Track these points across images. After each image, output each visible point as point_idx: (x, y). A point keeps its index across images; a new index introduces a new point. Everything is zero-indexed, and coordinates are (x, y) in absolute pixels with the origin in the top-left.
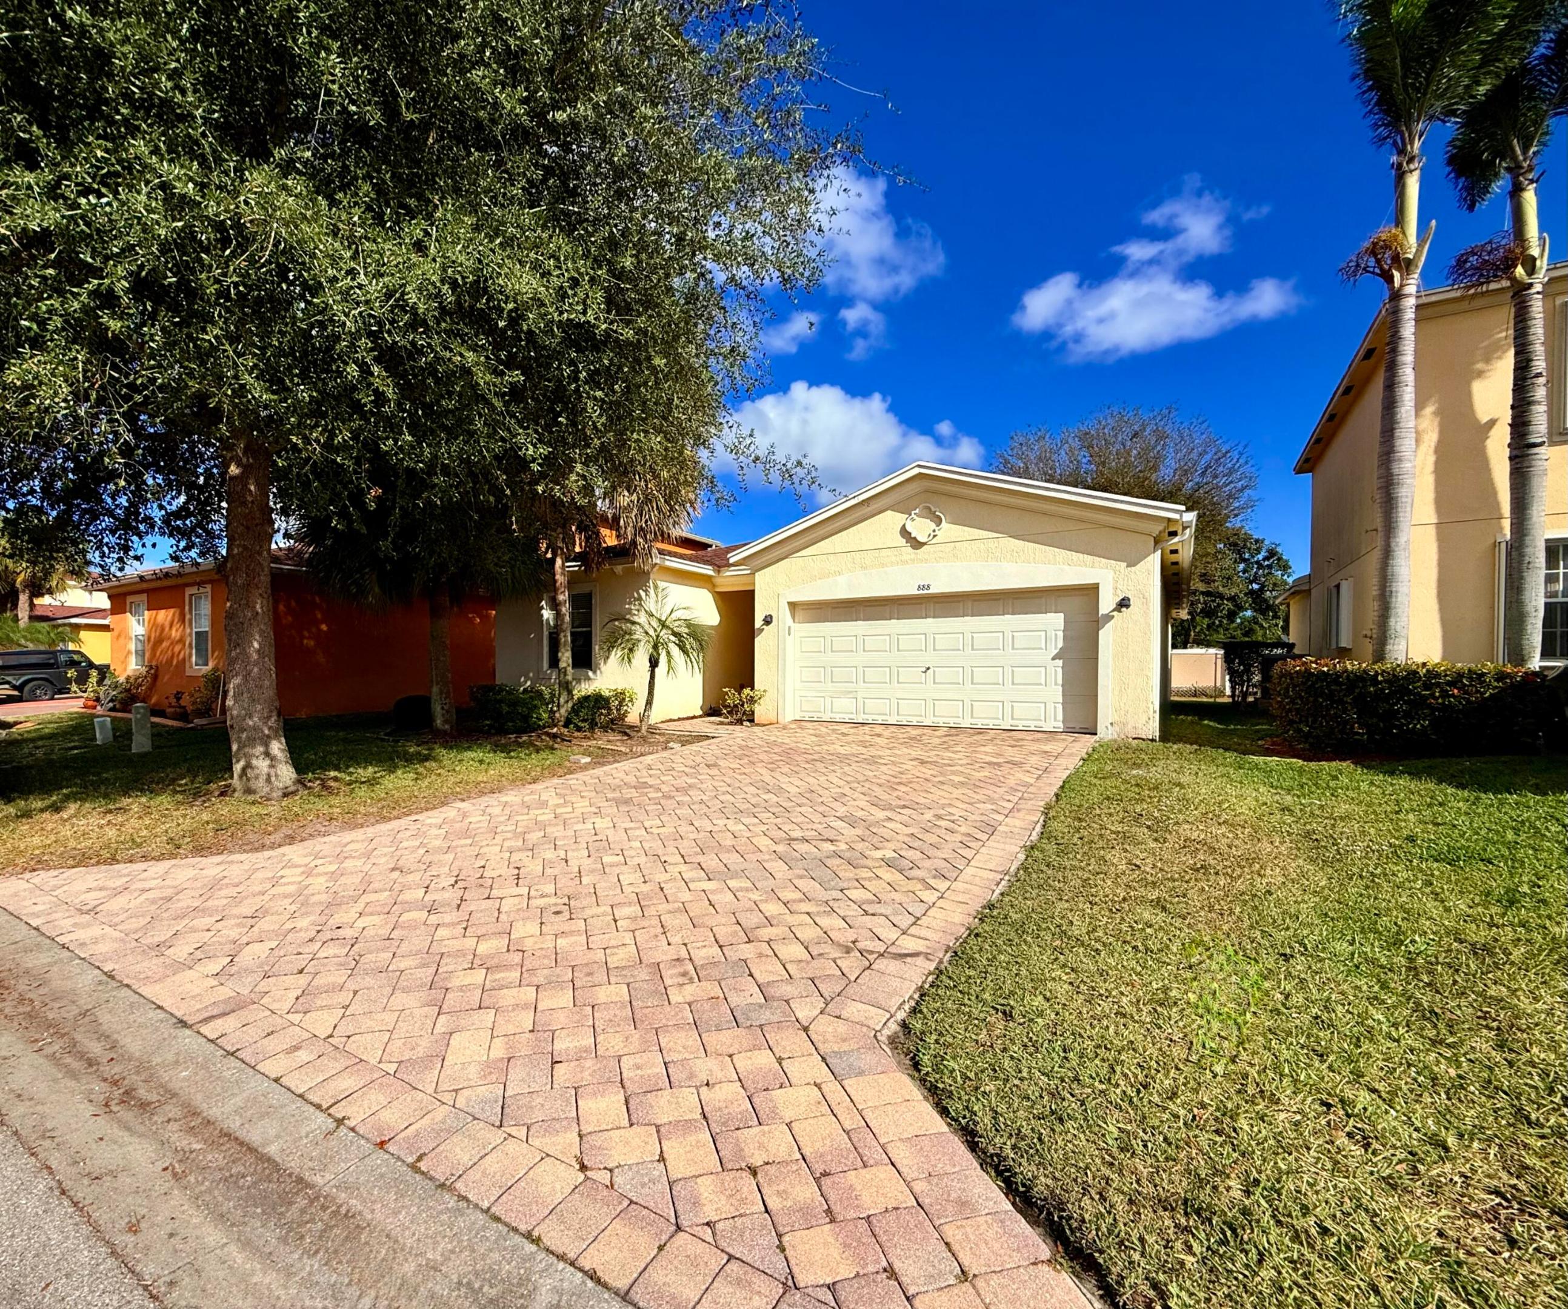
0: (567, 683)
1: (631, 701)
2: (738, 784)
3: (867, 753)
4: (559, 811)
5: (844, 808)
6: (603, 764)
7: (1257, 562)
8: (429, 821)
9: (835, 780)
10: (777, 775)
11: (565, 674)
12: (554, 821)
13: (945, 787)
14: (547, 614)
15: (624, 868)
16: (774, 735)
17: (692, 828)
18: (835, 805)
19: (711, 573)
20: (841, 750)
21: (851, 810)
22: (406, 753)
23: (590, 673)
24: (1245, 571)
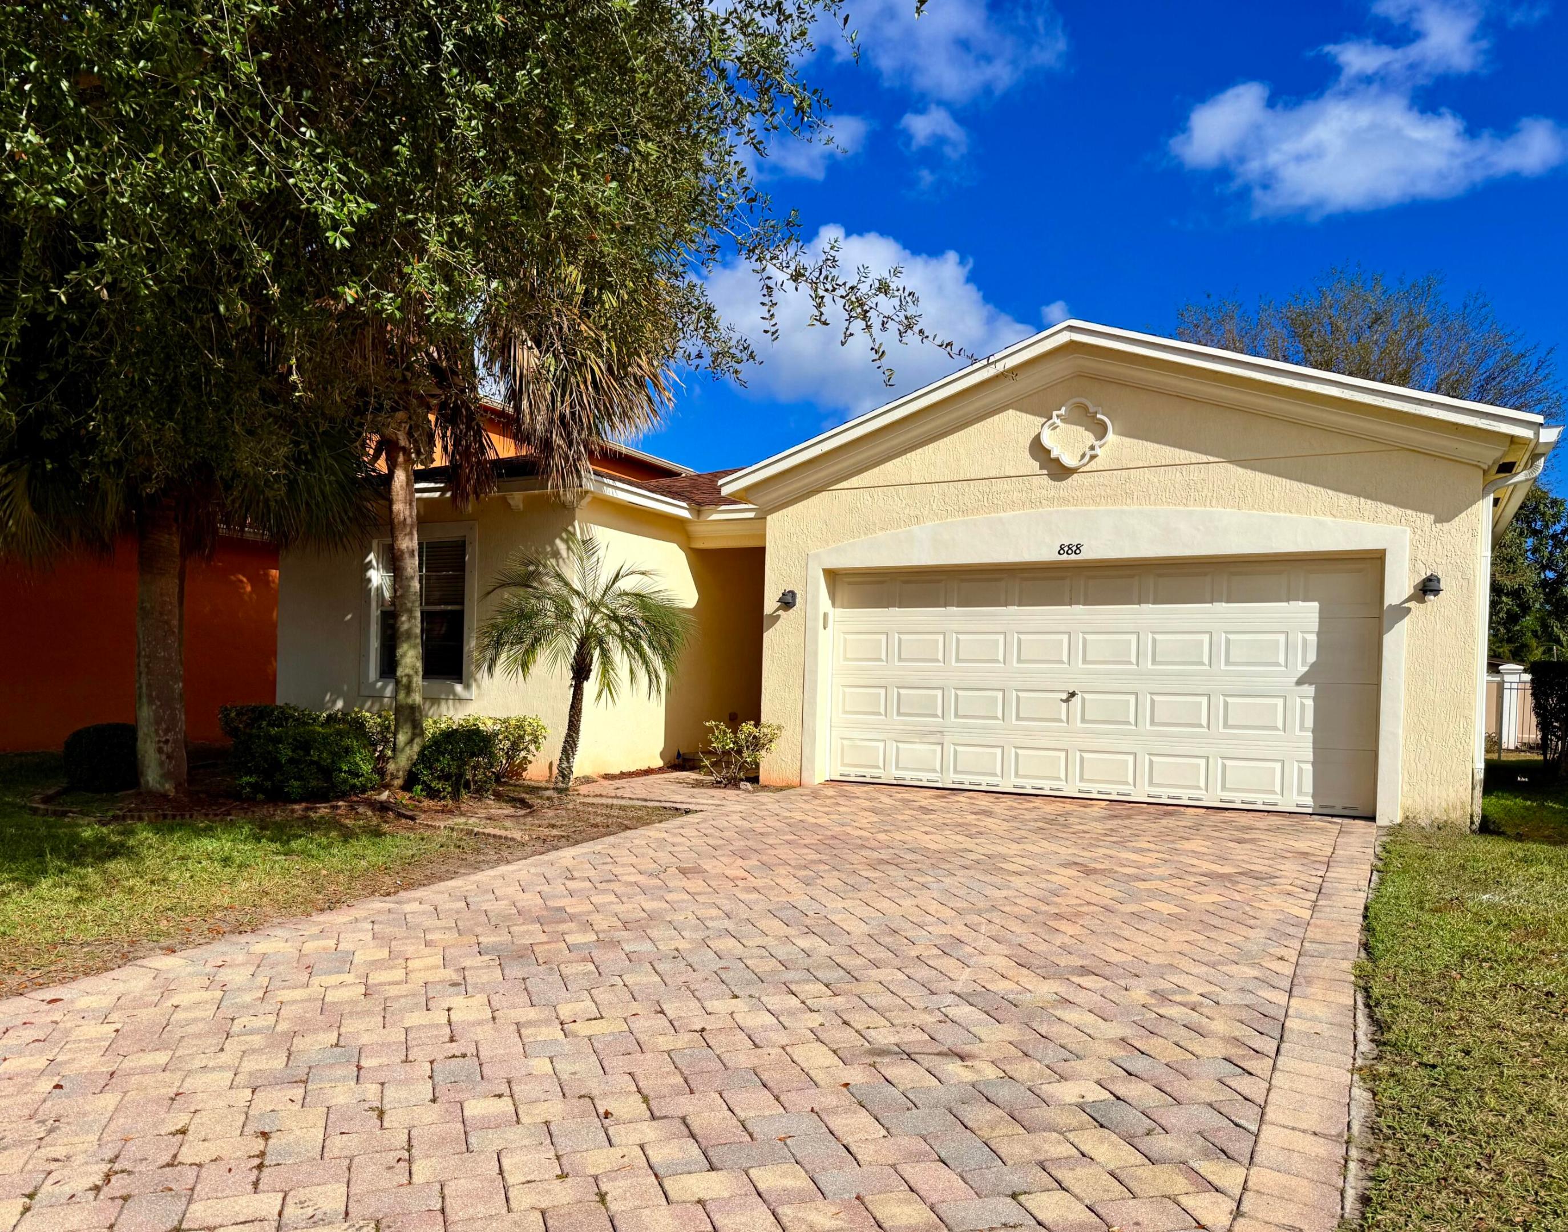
0: (413, 709)
1: (535, 741)
2: (744, 913)
3: (981, 848)
4: (375, 978)
5: (966, 974)
6: (476, 867)
7: (1554, 537)
8: (83, 1003)
9: (933, 907)
10: (818, 892)
11: (409, 689)
12: (366, 1004)
13: (1148, 926)
14: (378, 577)
15: (514, 1134)
16: (799, 809)
17: (662, 1022)
18: (947, 964)
19: (685, 514)
20: (926, 841)
21: (984, 977)
22: (75, 838)
23: (459, 688)
24: (1535, 550)
